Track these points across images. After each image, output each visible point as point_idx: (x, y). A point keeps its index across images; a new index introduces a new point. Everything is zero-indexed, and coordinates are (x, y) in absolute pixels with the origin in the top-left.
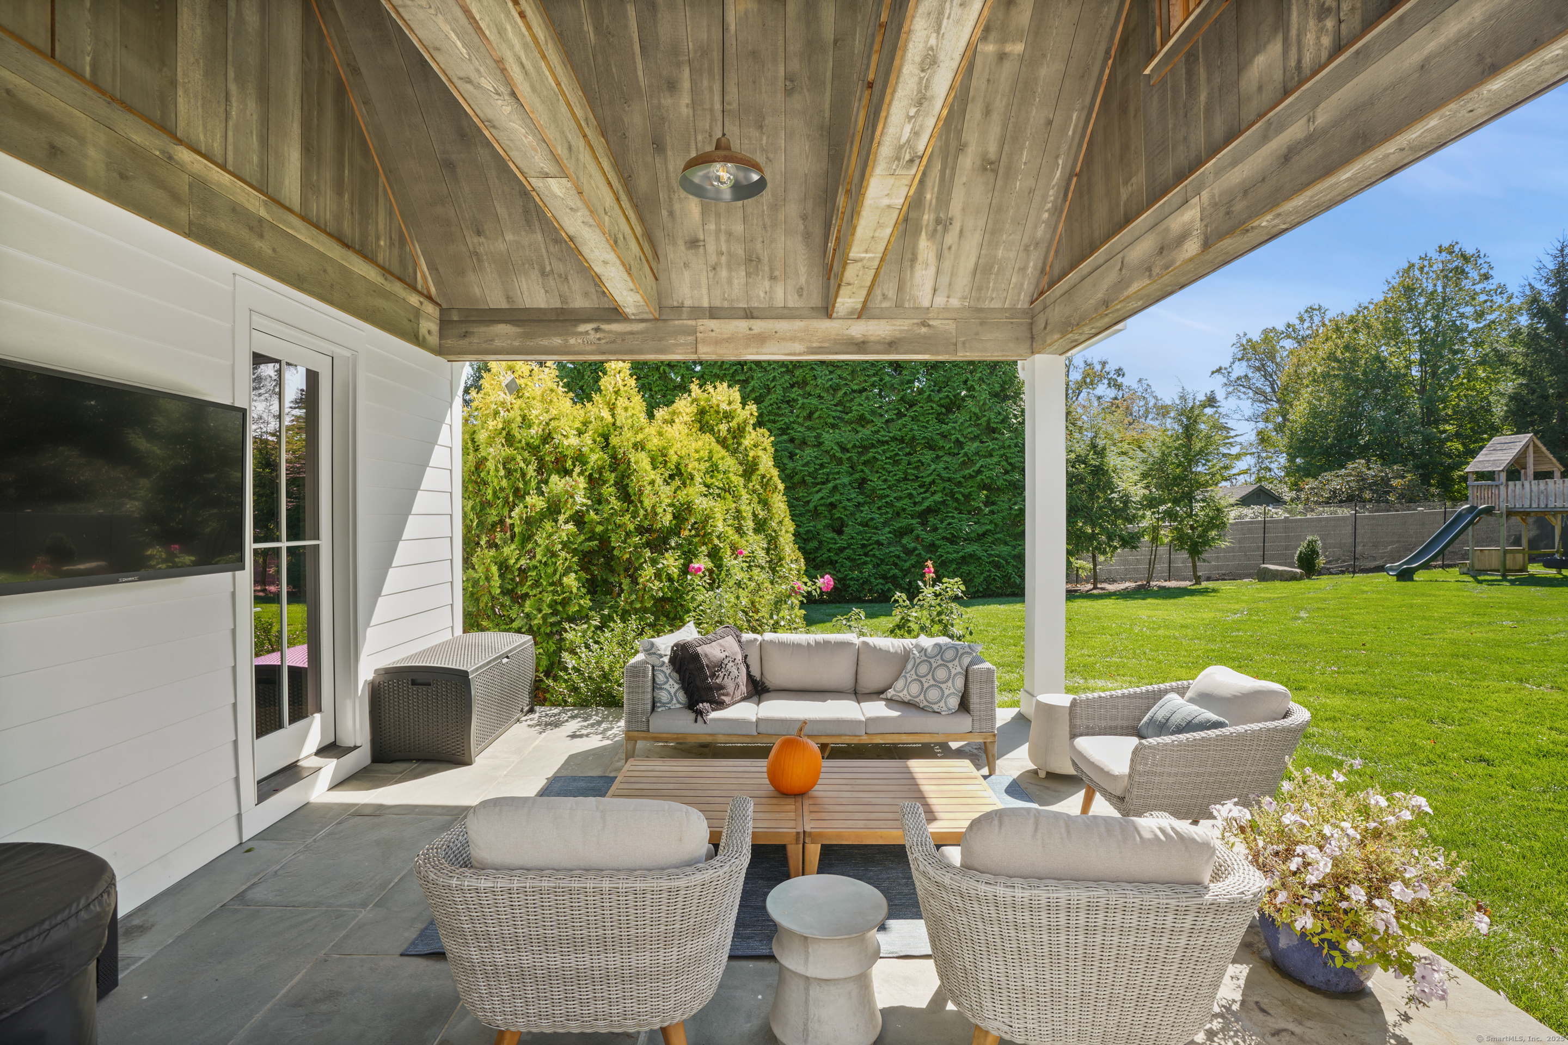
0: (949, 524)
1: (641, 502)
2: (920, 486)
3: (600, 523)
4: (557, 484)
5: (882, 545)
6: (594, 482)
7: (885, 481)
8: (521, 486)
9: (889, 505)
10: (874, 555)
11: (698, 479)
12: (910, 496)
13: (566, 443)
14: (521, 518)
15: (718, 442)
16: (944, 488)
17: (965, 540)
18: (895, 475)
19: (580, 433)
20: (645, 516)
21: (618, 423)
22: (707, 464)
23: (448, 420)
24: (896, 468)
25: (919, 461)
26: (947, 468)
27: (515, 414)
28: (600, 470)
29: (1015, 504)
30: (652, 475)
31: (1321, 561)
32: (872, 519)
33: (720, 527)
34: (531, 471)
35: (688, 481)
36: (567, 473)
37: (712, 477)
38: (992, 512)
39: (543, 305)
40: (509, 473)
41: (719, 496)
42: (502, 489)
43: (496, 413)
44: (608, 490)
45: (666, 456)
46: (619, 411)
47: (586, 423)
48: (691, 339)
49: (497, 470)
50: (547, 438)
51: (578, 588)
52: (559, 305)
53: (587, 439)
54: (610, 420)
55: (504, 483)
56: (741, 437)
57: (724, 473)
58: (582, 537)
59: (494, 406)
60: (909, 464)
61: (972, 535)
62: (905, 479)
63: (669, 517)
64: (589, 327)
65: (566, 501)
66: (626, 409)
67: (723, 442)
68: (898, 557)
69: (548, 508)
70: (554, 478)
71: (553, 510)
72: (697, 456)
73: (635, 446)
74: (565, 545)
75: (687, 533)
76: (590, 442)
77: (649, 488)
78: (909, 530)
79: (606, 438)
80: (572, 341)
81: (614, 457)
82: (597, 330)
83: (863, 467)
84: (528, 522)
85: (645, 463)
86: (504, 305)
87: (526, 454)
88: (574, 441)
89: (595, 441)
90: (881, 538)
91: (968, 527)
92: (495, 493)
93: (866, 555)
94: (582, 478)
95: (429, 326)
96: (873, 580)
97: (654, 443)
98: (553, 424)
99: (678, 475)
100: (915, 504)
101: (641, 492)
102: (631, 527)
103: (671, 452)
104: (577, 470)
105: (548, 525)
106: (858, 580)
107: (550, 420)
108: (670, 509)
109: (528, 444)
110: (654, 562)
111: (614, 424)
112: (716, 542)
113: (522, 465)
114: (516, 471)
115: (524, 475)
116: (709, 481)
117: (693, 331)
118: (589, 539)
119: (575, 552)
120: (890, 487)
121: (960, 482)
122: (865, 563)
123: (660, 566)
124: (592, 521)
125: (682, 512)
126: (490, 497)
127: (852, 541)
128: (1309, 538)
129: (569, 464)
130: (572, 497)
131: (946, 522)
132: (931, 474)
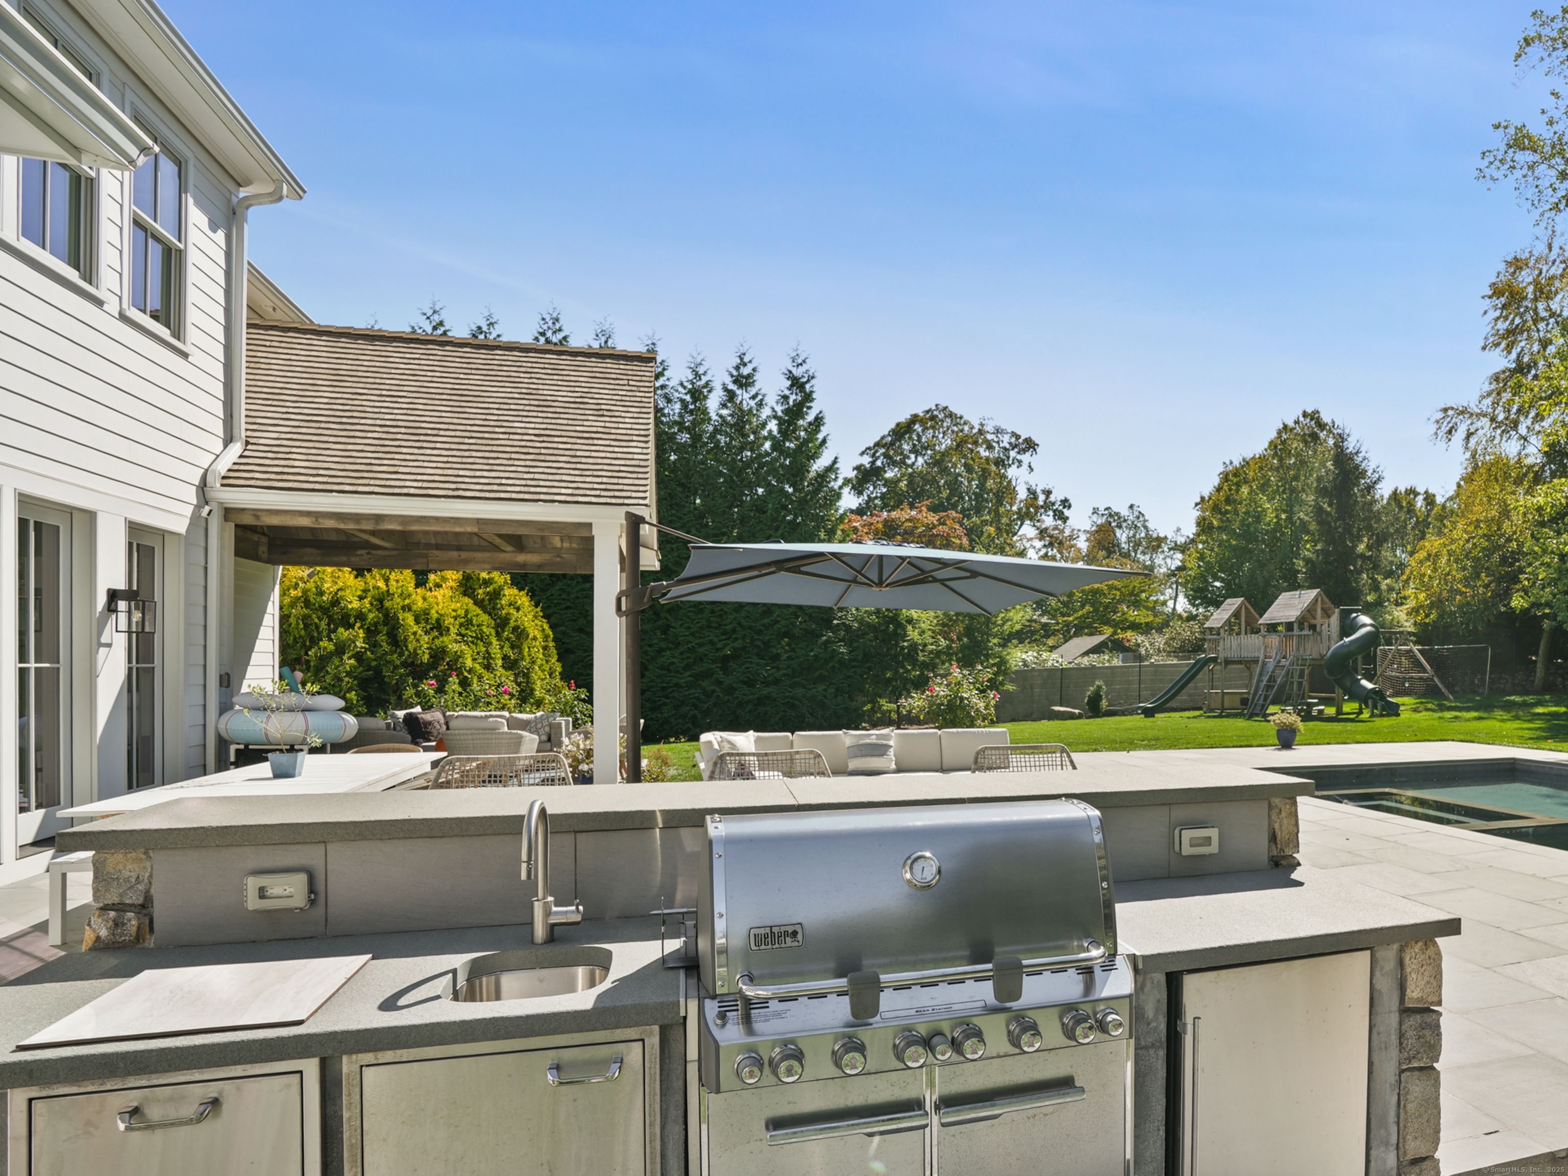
0: (748, 668)
1: (406, 647)
2: (723, 634)
3: (375, 660)
4: (343, 633)
5: (682, 687)
6: (371, 633)
7: (689, 628)
8: (316, 635)
9: (692, 650)
10: (674, 697)
11: (453, 630)
12: (712, 642)
13: (350, 607)
14: (316, 656)
15: (476, 603)
16: (745, 635)
17: (762, 683)
18: (698, 622)
19: (361, 598)
20: (409, 656)
21: (391, 591)
22: (463, 620)
23: (272, 599)
24: (700, 616)
25: (722, 610)
26: (748, 617)
27: (311, 585)
28: (376, 624)
29: (812, 650)
30: (415, 628)
31: (1104, 703)
32: (673, 663)
33: (469, 663)
34: (323, 625)
35: (444, 633)
36: (350, 626)
37: (466, 629)
38: (790, 658)
39: (335, 539)
40: (306, 626)
41: (472, 642)
42: (301, 637)
43: (297, 584)
44: (382, 638)
45: (428, 614)
46: (392, 583)
47: (366, 591)
48: (425, 560)
49: (298, 624)
50: (336, 602)
51: (358, 701)
52: (345, 539)
53: (366, 601)
54: (385, 588)
55: (303, 633)
56: (497, 599)
57: (478, 626)
58: (361, 669)
59: (294, 580)
60: (713, 612)
61: (770, 679)
62: (709, 627)
63: (427, 656)
64: (363, 552)
65: (350, 645)
66: (397, 581)
67: (478, 603)
68: (698, 699)
69: (336, 650)
70: (341, 630)
71: (340, 649)
72: (454, 614)
73: (403, 608)
74: (348, 674)
75: (442, 667)
76: (368, 606)
77: (412, 637)
78: (709, 674)
79: (381, 601)
80: (353, 559)
81: (386, 616)
82: (368, 553)
83: (668, 616)
84: (322, 658)
85: (410, 619)
86: (310, 537)
87: (320, 613)
88: (356, 604)
89: (371, 604)
90: (681, 681)
91: (767, 671)
92: (295, 638)
93: (666, 697)
94: (361, 631)
95: (263, 550)
96: (672, 720)
97: (420, 604)
98: (340, 593)
99: (439, 627)
100: (718, 650)
101: (406, 640)
102: (398, 663)
103: (433, 612)
104: (358, 625)
105: (336, 661)
106: (657, 721)
107: (338, 590)
108: (427, 651)
109: (320, 606)
110: (415, 686)
111: (388, 591)
112: (466, 674)
113: (316, 621)
114: (311, 624)
115: (317, 627)
116: (463, 631)
117: (426, 556)
118: (368, 670)
119: (355, 678)
120: (693, 634)
121: (760, 630)
122: (665, 704)
123: (420, 689)
124: (369, 658)
125: (438, 655)
126: (291, 642)
127: (652, 684)
128: (1098, 683)
129: (352, 620)
130: (354, 642)
131: (743, 667)
132: (731, 623)
